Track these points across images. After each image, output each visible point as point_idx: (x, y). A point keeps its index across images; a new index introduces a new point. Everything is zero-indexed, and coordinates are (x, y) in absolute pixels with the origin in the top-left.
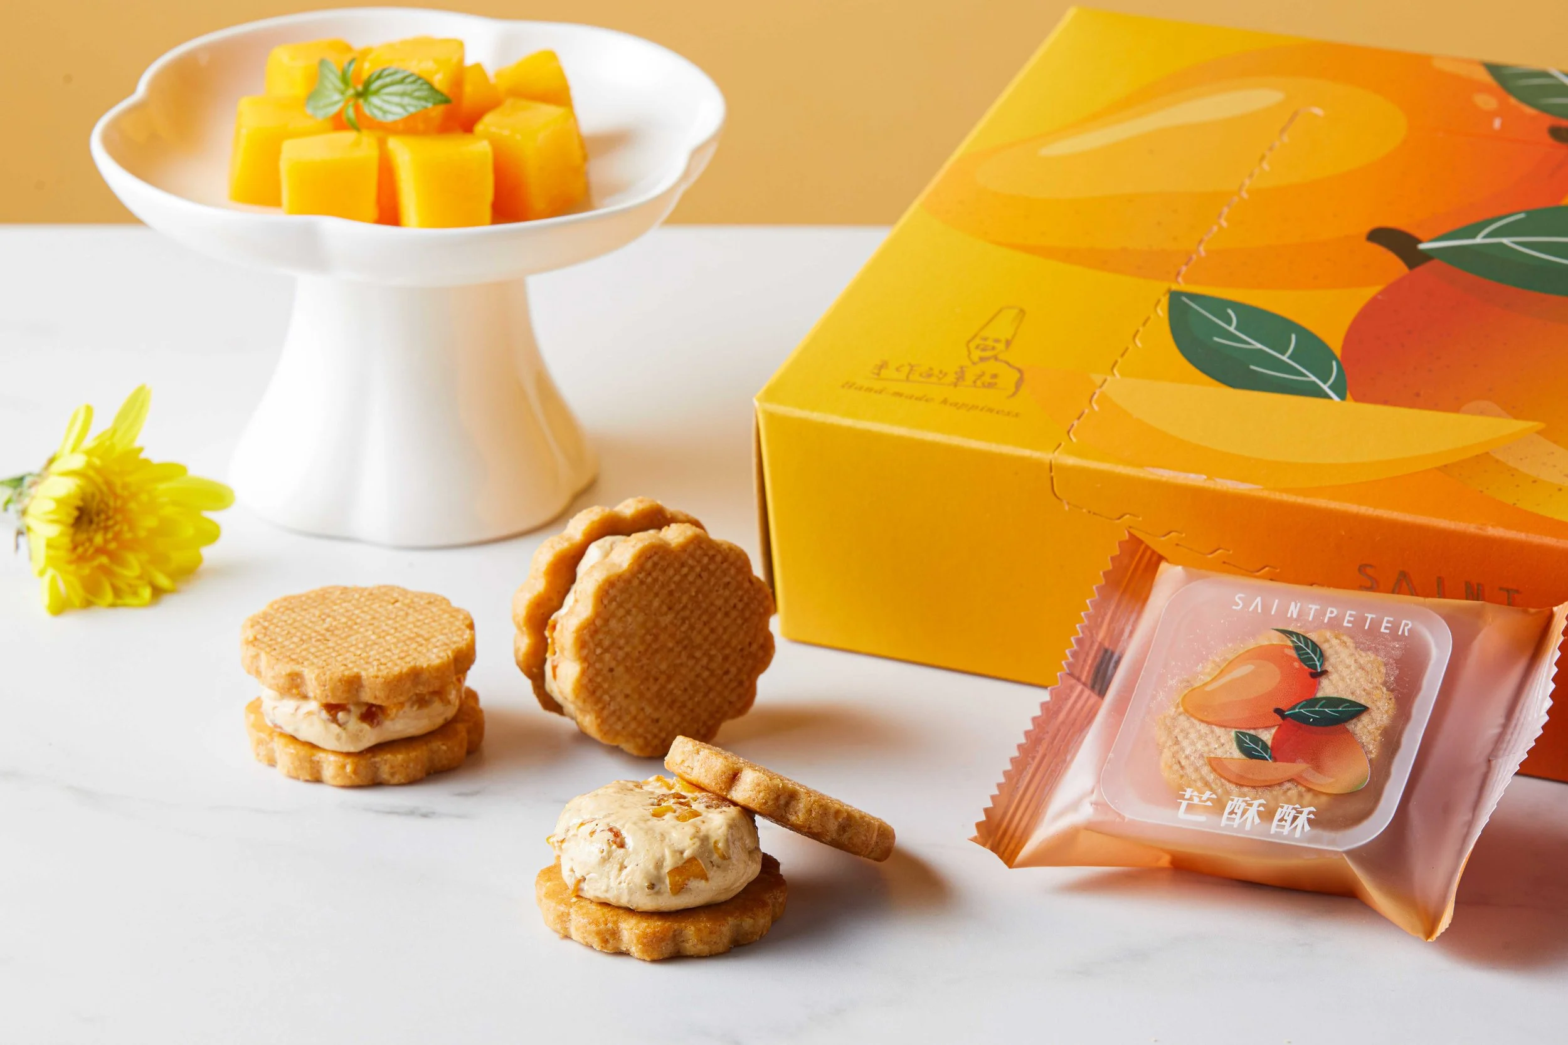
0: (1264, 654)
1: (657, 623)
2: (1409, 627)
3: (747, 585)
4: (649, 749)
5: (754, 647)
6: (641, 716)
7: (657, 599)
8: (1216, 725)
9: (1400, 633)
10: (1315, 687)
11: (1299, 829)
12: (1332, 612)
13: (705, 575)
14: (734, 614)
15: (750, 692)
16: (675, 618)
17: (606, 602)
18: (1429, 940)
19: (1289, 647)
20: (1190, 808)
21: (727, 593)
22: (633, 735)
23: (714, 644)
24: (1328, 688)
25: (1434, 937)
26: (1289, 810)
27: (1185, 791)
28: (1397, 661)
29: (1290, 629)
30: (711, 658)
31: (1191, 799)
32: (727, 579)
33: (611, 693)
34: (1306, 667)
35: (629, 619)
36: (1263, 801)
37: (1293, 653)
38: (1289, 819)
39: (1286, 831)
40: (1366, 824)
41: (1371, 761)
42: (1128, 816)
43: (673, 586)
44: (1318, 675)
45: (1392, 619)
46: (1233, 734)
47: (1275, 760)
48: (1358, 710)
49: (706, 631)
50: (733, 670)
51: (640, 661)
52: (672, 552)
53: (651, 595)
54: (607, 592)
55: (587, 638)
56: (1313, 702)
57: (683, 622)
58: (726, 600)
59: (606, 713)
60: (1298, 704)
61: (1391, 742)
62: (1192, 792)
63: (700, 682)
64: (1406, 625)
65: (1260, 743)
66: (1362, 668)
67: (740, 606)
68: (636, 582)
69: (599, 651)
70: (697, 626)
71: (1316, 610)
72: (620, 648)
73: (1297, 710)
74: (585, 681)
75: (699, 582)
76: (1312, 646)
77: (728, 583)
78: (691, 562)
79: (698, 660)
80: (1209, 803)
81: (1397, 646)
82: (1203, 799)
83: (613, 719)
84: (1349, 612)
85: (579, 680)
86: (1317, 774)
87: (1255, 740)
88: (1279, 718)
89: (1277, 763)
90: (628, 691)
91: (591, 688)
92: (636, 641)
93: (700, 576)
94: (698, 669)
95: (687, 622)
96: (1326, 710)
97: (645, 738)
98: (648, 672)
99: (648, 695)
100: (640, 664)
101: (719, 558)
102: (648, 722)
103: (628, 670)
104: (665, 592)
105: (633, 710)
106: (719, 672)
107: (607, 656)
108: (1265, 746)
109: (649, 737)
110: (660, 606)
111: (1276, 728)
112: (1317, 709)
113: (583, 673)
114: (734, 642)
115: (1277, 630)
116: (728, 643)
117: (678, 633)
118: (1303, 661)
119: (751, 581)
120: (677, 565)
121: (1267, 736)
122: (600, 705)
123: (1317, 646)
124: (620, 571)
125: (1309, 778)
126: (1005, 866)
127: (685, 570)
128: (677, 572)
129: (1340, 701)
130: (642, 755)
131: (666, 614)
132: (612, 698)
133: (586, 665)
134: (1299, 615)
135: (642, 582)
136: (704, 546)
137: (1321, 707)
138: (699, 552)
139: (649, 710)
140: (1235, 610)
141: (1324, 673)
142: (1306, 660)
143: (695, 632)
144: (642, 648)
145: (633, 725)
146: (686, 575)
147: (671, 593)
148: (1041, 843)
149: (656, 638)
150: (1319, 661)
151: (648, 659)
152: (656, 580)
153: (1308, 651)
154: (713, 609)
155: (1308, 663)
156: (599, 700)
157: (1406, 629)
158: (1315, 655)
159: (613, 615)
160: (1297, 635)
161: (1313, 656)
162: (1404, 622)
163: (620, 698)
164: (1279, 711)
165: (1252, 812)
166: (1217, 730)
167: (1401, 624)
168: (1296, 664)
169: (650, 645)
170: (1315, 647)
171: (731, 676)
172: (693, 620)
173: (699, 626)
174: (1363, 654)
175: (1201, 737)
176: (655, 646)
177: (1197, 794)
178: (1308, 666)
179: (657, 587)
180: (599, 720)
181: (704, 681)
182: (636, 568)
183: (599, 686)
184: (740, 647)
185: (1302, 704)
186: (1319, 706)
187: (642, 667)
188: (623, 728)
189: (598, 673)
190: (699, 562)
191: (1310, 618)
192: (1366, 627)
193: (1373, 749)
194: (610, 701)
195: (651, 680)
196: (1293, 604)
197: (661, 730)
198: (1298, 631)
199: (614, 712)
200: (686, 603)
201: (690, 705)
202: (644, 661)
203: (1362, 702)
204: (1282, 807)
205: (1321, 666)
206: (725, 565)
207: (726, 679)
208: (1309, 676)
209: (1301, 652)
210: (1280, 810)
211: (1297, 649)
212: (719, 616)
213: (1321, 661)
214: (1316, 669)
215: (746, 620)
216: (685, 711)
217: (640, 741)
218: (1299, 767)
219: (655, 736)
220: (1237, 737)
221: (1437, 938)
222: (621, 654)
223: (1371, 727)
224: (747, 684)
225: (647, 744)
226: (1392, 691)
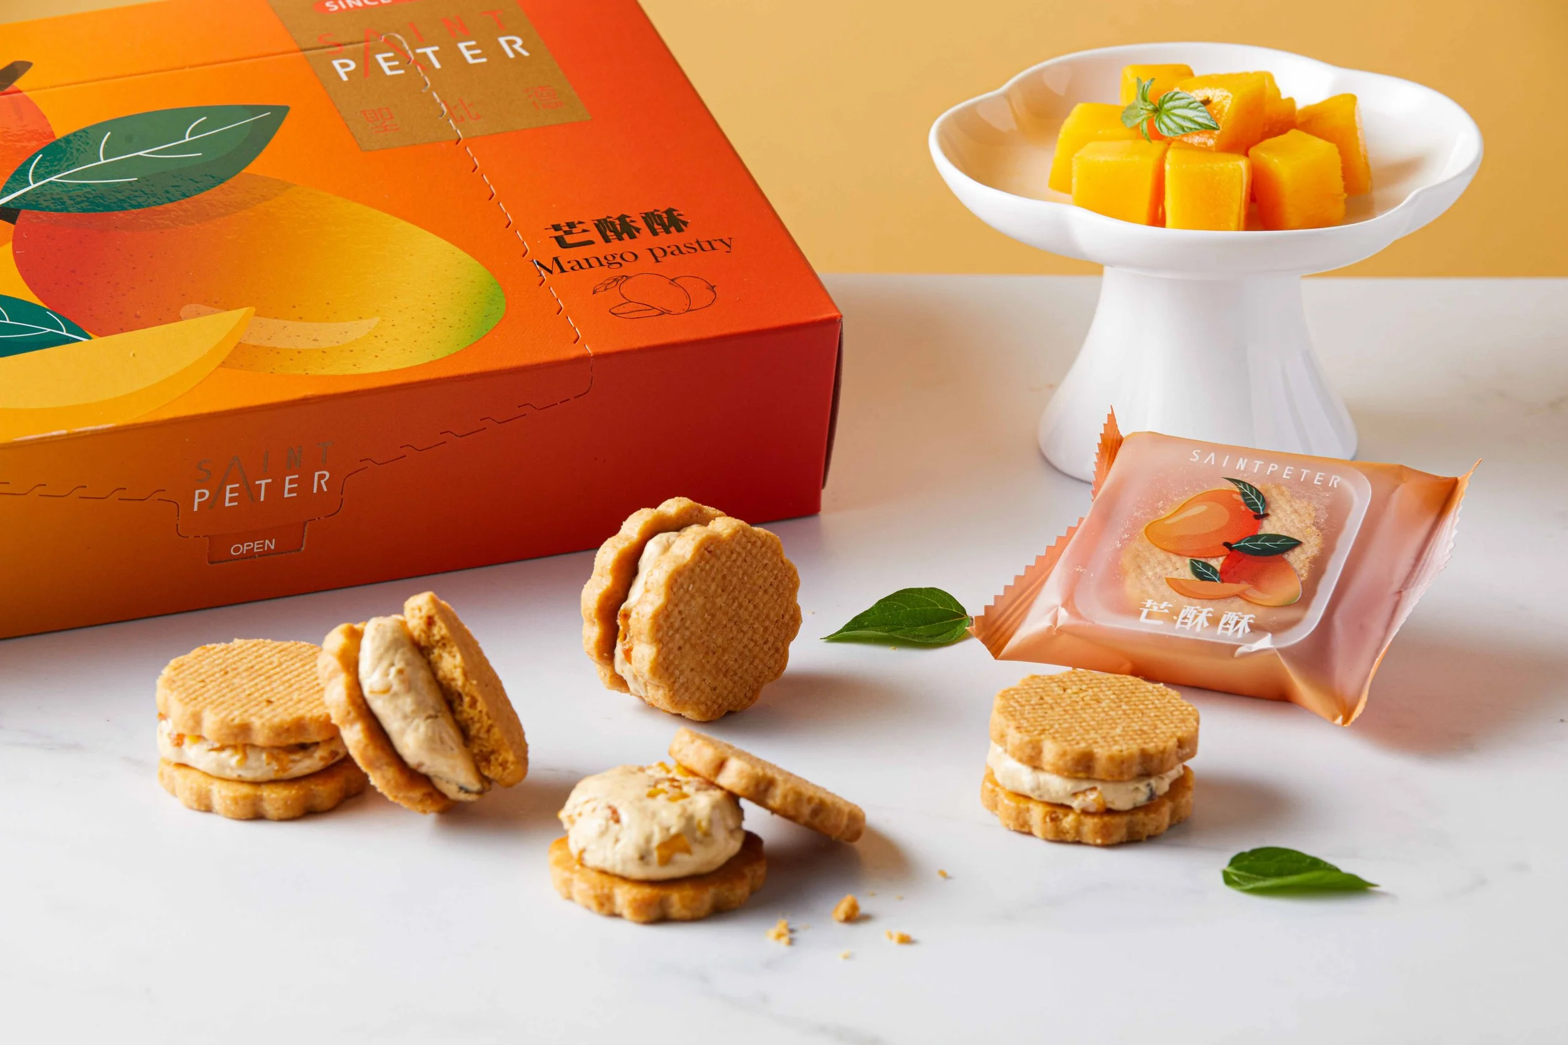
0: (1214, 497)
1: (714, 603)
2: (1337, 481)
3: (780, 564)
4: (710, 714)
5: (787, 617)
6: (703, 686)
7: (714, 583)
8: (1174, 553)
9: (1330, 485)
10: (1258, 526)
11: (1241, 631)
12: (1273, 467)
13: (748, 559)
14: (771, 590)
15: (784, 656)
16: (728, 598)
17: (675, 590)
18: (1345, 725)
19: (1237, 493)
20: (1149, 616)
21: (766, 573)
22: (698, 703)
23: (757, 618)
24: (1269, 527)
25: (1350, 723)
26: (1233, 616)
27: (1146, 602)
28: (1327, 507)
29: (1238, 479)
30: (755, 631)
31: (1151, 607)
32: (766, 561)
33: (680, 668)
34: (1251, 511)
35: (693, 603)
36: (1211, 609)
37: (1240, 498)
38: (1233, 623)
39: (1230, 633)
40: (1295, 630)
41: (1302, 583)
42: (1097, 622)
43: (725, 571)
44: (1260, 517)
45: (1323, 474)
46: (1188, 561)
47: (1223, 581)
48: (1293, 544)
49: (751, 607)
50: (771, 639)
51: (702, 638)
52: (724, 541)
53: (709, 580)
54: (676, 581)
55: (662, 622)
56: (1256, 537)
57: (734, 602)
58: (765, 580)
59: (677, 685)
60: (1243, 540)
61: (1318, 567)
62: (1153, 602)
63: (747, 652)
64: (1335, 479)
65: (1211, 569)
66: (1296, 511)
67: (776, 583)
68: (698, 570)
69: (671, 633)
70: (744, 604)
71: (1260, 464)
72: (687, 629)
73: (1242, 544)
74: (661, 659)
75: (745, 566)
76: (1256, 494)
77: (766, 565)
78: (738, 549)
79: (745, 633)
80: (1166, 611)
81: (1327, 495)
82: (1161, 607)
83: (682, 690)
84: (1288, 468)
85: (656, 659)
86: (1257, 592)
87: (1207, 566)
88: (1227, 549)
89: (1225, 584)
90: (692, 665)
91: (665, 666)
92: (699, 621)
93: (745, 561)
94: (745, 641)
95: (736, 601)
96: (1267, 543)
97: (706, 705)
98: (708, 647)
99: (708, 667)
100: (702, 641)
101: (759, 543)
102: (708, 690)
103: (693, 646)
104: (720, 576)
105: (697, 680)
106: (761, 642)
107: (677, 636)
108: (1214, 571)
109: (709, 703)
110: (716, 591)
111: (1224, 557)
112: (1259, 543)
113: (659, 652)
114: (772, 614)
115: (1227, 479)
116: (767, 616)
117: (730, 610)
118: (1249, 505)
119: (782, 562)
120: (728, 553)
121: (1217, 563)
122: (672, 680)
123: (1261, 493)
124: (685, 562)
125: (1249, 594)
126: (993, 658)
127: (734, 556)
128: (729, 557)
129: (1277, 537)
130: (703, 719)
131: (721, 596)
132: (682, 672)
133: (661, 645)
134: (1245, 468)
135: (702, 570)
136: (747, 534)
137: (1263, 541)
138: (744, 540)
139: (709, 680)
140: (1192, 461)
141: (1266, 515)
142: (1250, 504)
143: (742, 609)
144: (703, 627)
145: (698, 694)
146: (735, 561)
147: (724, 577)
148: (1023, 640)
149: (713, 616)
150: (1261, 506)
151: (708, 636)
152: (712, 567)
153: (1253, 497)
154: (756, 588)
155: (1253, 507)
156: (671, 675)
157: (1335, 482)
158: (1259, 501)
159: (681, 600)
160: (1244, 483)
161: (1257, 501)
162: (1334, 477)
163: (687, 672)
164: (1227, 545)
165: (1202, 618)
166: (1174, 558)
167: (1331, 478)
168: (1243, 508)
169: (709, 623)
170: (1258, 494)
171: (769, 645)
172: (740, 600)
173: (745, 603)
174: (1298, 501)
175: (1159, 563)
176: (713, 624)
177: (1156, 604)
178: (1252, 509)
179: (713, 573)
180: (672, 692)
181: (750, 651)
182: (697, 558)
183: (672, 663)
184: (776, 619)
185: (1247, 539)
186: (1260, 540)
187: (703, 643)
188: (690, 698)
189: (670, 652)
190: (744, 548)
191: (1255, 471)
192: (1302, 480)
193: (1305, 573)
194: (680, 675)
195: (711, 654)
196: (1241, 460)
197: (718, 697)
198: (1244, 480)
199: (683, 684)
200: (735, 584)
201: (739, 672)
202: (706, 638)
203: (1296, 537)
204: (1227, 614)
205: (1263, 510)
206: (764, 549)
207: (766, 648)
208: (1253, 518)
209: (1247, 498)
210: (1225, 616)
211: (1244, 495)
212: (760, 593)
213: (1263, 505)
214: (1259, 512)
215: (779, 595)
216: (736, 678)
217: (703, 708)
218: (1243, 586)
219: (714, 702)
220: (1192, 563)
221: (1352, 723)
222: (687, 633)
223: (1303, 557)
224: (782, 651)
225: (708, 708)
226: (1321, 530)
